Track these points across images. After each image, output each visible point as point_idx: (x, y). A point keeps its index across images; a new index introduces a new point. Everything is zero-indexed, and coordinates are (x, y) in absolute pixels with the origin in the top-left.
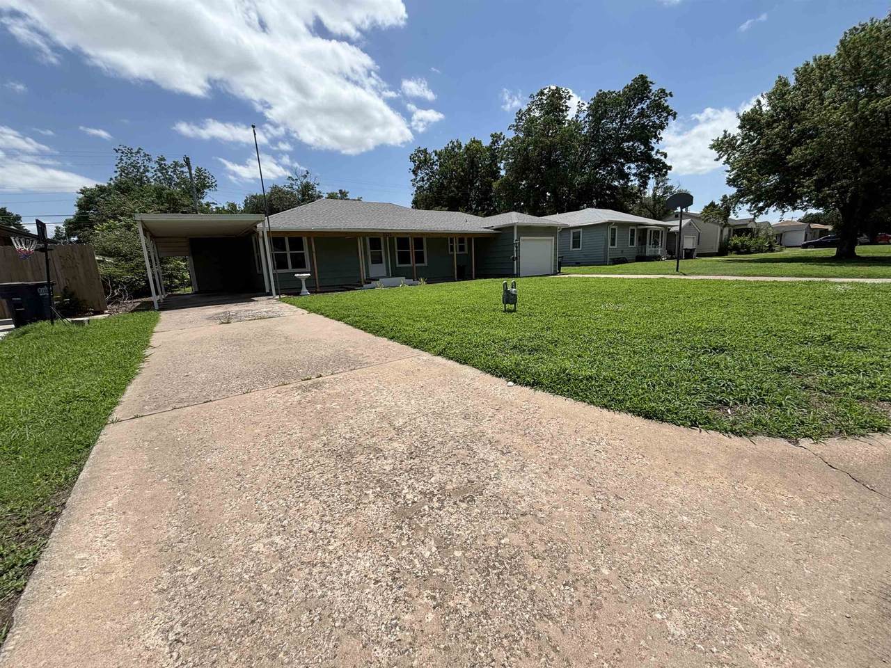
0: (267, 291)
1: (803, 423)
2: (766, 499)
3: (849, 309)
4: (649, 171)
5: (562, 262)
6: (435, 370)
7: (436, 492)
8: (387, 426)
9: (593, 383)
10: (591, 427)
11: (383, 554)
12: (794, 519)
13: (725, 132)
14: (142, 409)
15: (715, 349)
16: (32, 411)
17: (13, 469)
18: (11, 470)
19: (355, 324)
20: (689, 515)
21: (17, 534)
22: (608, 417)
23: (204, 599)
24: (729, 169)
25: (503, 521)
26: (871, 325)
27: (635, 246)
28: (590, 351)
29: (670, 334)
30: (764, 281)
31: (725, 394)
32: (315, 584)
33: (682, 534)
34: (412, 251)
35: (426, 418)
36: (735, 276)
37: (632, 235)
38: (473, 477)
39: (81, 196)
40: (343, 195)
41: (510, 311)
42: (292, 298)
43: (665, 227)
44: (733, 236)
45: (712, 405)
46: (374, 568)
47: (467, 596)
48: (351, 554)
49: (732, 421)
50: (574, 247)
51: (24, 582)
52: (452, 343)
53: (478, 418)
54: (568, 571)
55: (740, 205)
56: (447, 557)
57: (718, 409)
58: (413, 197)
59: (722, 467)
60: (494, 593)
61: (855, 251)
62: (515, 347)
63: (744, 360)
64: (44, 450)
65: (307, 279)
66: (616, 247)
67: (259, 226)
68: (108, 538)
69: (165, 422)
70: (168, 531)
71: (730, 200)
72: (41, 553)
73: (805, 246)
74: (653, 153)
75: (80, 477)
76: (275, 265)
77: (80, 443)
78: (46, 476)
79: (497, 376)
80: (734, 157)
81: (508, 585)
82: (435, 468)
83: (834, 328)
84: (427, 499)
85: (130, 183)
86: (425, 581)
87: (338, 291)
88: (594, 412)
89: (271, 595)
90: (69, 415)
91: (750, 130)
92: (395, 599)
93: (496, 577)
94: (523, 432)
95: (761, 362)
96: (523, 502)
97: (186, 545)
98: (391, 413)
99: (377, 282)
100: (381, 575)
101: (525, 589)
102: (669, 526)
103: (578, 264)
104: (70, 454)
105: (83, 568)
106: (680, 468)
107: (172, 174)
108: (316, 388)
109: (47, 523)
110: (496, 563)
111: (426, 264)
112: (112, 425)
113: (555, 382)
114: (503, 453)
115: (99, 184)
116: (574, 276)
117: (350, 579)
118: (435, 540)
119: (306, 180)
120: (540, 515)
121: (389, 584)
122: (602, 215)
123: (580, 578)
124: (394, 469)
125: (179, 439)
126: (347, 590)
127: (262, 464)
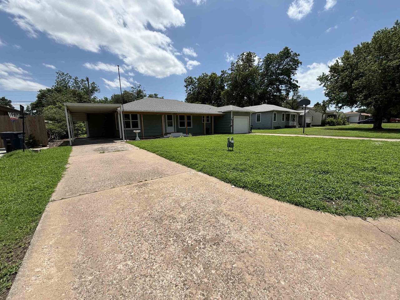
0: (121, 138)
1: (367, 210)
2: (354, 247)
3: (382, 154)
4: (290, 88)
5: (252, 128)
6: (198, 179)
7: (202, 240)
8: (178, 206)
9: (271, 188)
10: (271, 209)
11: (178, 271)
12: (367, 257)
13: (323, 73)
14: (65, 195)
15: (324, 172)
16: (15, 195)
17: (5, 224)
18: (5, 225)
19: (161, 155)
20: (319, 254)
21: (7, 258)
22: (278, 204)
23: (95, 293)
24: (326, 89)
25: (233, 255)
26: (393, 162)
27: (284, 121)
28: (268, 172)
29: (303, 164)
30: (343, 139)
31: (331, 195)
32: (147, 287)
33: (316, 264)
34: (186, 121)
35: (195, 203)
36: (329, 136)
37: (283, 116)
38: (218, 233)
39: (39, 93)
40: (156, 95)
41: (230, 151)
42: (132, 141)
43: (298, 113)
44: (328, 118)
45: (325, 200)
46: (175, 278)
47: (219, 294)
48: (164, 271)
49: (335, 208)
50: (257, 121)
51: (11, 283)
52: (205, 166)
53: (219, 203)
54: (265, 282)
55: (330, 105)
56: (208, 273)
57: (328, 202)
58: (186, 97)
59: (332, 230)
60: (231, 293)
61: (382, 126)
62: (234, 169)
63: (338, 178)
64: (20, 214)
65: (139, 133)
66: (276, 121)
67: (119, 109)
68: (50, 261)
69: (76, 202)
70: (78, 257)
71: (326, 102)
72: (19, 268)
73: (359, 123)
74: (292, 81)
75: (37, 229)
76: (125, 126)
77: (37, 211)
78: (21, 228)
79: (227, 182)
80: (328, 84)
81: (237, 289)
82: (201, 228)
83: (377, 163)
84: (198, 243)
85: (61, 88)
86: (199, 285)
87: (152, 138)
88: (272, 202)
89: (127, 292)
90: (32, 197)
91: (334, 73)
92: (185, 295)
93: (232, 284)
94: (240, 211)
95: (346, 179)
96: (242, 246)
97: (86, 265)
98: (179, 199)
99: (170, 135)
100: (178, 282)
101: (246, 291)
102: (310, 260)
103: (259, 129)
104: (32, 217)
105: (39, 276)
106: (313, 230)
107: (80, 84)
108: (145, 186)
109: (21, 252)
110: (231, 277)
111: (192, 127)
112: (51, 202)
113: (254, 186)
114: (231, 221)
115: (48, 88)
116: (258, 134)
117: (164, 284)
118: (202, 264)
119: (139, 88)
120: (250, 252)
121: (182, 287)
122: (270, 107)
123: (271, 286)
124: (182, 228)
125: (82, 210)
126: (162, 290)
127: (121, 224)
